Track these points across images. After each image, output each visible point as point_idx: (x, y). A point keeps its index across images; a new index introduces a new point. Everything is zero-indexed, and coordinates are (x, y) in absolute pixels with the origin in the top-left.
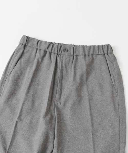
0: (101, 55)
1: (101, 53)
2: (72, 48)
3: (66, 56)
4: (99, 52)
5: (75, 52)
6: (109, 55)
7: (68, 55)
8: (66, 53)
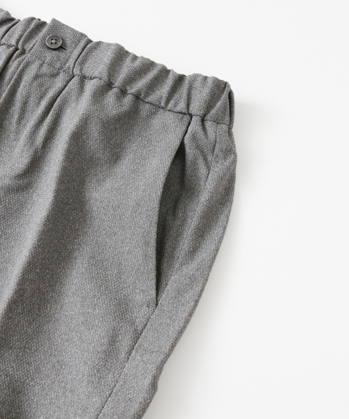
0: (171, 115)
1: (175, 105)
2: (82, 44)
3: (41, 65)
4: (172, 102)
5: (82, 63)
6: (208, 124)
7: (50, 65)
8: (49, 56)
